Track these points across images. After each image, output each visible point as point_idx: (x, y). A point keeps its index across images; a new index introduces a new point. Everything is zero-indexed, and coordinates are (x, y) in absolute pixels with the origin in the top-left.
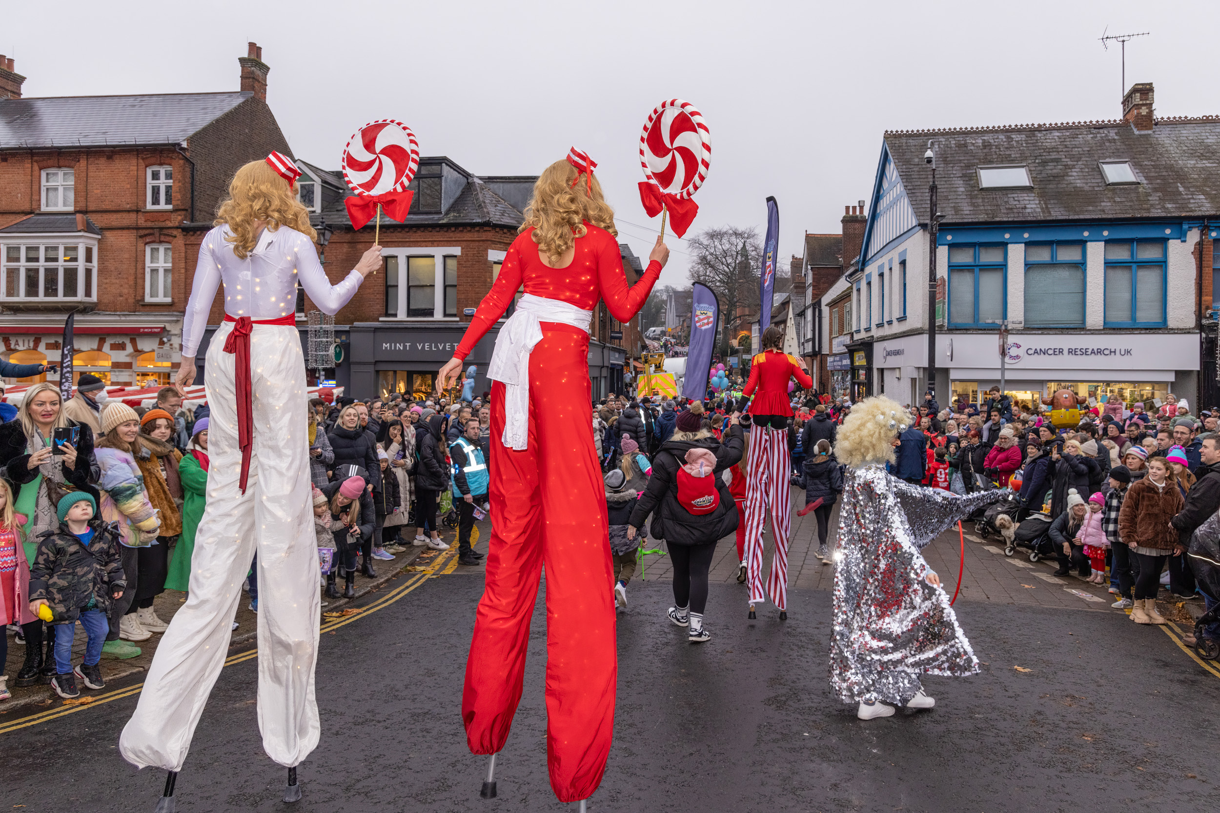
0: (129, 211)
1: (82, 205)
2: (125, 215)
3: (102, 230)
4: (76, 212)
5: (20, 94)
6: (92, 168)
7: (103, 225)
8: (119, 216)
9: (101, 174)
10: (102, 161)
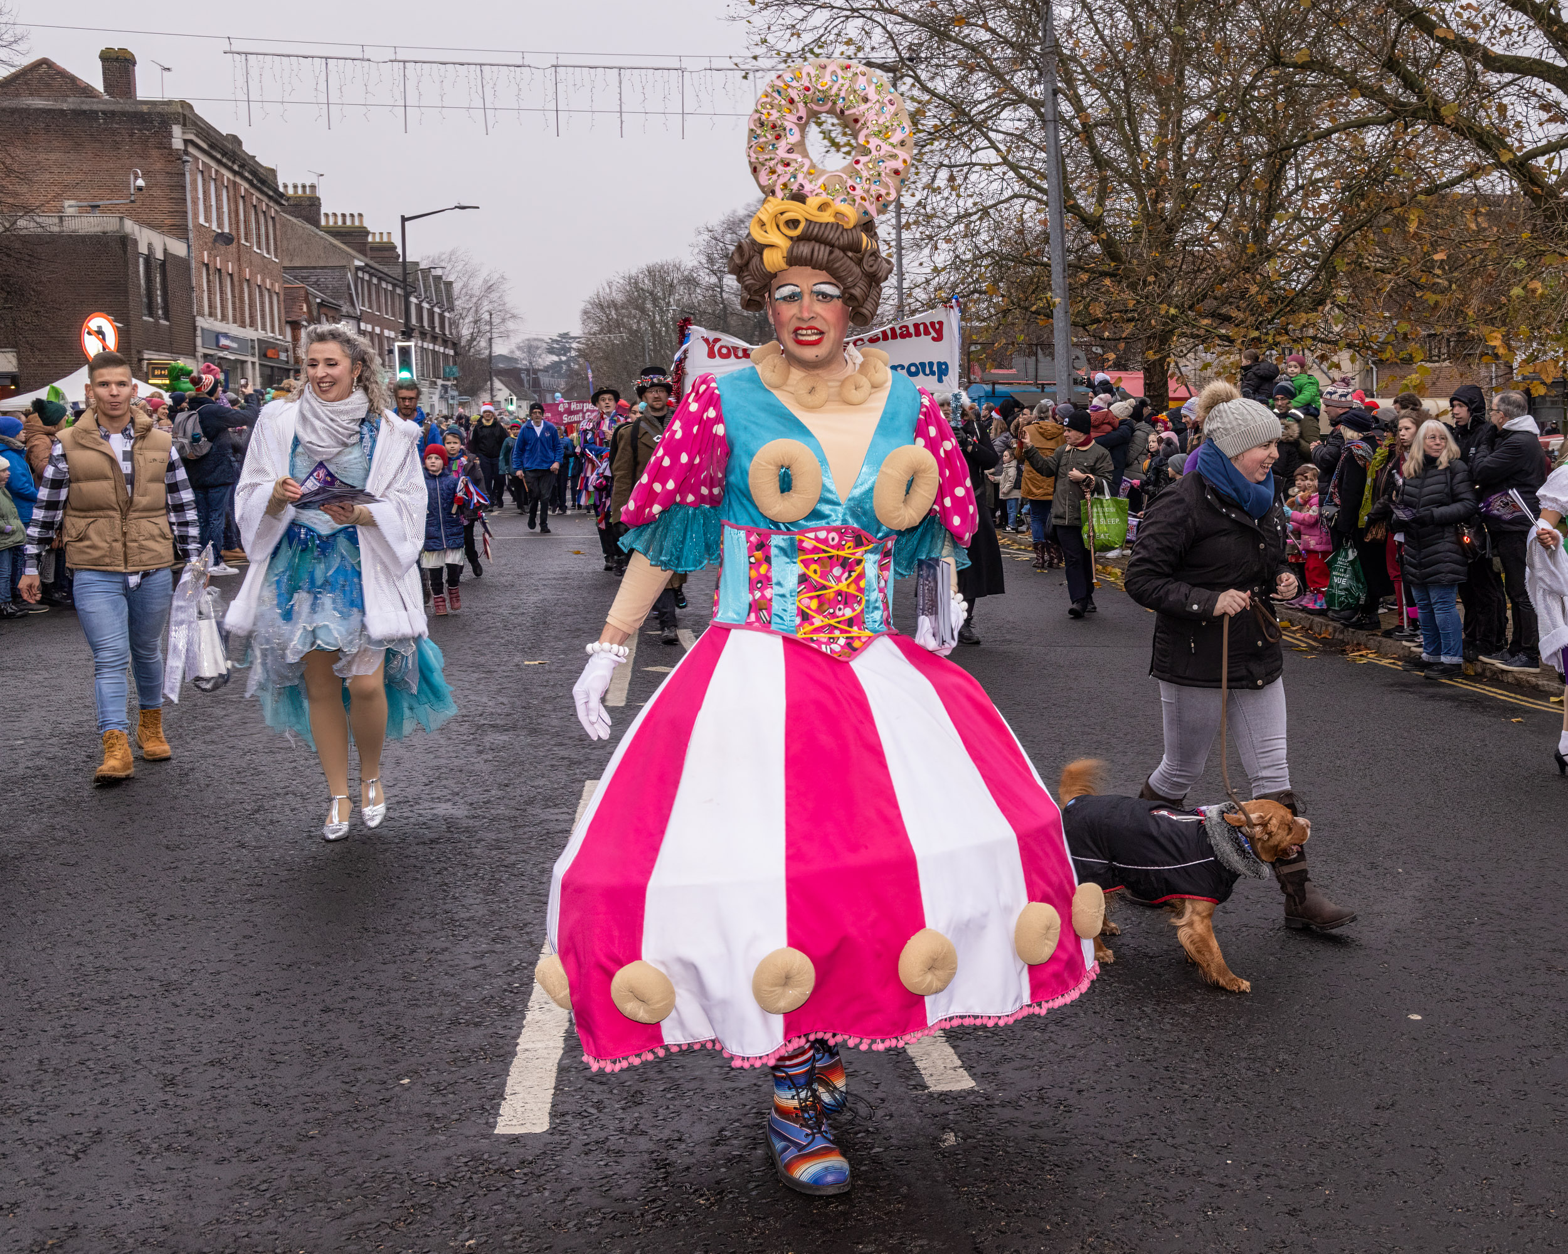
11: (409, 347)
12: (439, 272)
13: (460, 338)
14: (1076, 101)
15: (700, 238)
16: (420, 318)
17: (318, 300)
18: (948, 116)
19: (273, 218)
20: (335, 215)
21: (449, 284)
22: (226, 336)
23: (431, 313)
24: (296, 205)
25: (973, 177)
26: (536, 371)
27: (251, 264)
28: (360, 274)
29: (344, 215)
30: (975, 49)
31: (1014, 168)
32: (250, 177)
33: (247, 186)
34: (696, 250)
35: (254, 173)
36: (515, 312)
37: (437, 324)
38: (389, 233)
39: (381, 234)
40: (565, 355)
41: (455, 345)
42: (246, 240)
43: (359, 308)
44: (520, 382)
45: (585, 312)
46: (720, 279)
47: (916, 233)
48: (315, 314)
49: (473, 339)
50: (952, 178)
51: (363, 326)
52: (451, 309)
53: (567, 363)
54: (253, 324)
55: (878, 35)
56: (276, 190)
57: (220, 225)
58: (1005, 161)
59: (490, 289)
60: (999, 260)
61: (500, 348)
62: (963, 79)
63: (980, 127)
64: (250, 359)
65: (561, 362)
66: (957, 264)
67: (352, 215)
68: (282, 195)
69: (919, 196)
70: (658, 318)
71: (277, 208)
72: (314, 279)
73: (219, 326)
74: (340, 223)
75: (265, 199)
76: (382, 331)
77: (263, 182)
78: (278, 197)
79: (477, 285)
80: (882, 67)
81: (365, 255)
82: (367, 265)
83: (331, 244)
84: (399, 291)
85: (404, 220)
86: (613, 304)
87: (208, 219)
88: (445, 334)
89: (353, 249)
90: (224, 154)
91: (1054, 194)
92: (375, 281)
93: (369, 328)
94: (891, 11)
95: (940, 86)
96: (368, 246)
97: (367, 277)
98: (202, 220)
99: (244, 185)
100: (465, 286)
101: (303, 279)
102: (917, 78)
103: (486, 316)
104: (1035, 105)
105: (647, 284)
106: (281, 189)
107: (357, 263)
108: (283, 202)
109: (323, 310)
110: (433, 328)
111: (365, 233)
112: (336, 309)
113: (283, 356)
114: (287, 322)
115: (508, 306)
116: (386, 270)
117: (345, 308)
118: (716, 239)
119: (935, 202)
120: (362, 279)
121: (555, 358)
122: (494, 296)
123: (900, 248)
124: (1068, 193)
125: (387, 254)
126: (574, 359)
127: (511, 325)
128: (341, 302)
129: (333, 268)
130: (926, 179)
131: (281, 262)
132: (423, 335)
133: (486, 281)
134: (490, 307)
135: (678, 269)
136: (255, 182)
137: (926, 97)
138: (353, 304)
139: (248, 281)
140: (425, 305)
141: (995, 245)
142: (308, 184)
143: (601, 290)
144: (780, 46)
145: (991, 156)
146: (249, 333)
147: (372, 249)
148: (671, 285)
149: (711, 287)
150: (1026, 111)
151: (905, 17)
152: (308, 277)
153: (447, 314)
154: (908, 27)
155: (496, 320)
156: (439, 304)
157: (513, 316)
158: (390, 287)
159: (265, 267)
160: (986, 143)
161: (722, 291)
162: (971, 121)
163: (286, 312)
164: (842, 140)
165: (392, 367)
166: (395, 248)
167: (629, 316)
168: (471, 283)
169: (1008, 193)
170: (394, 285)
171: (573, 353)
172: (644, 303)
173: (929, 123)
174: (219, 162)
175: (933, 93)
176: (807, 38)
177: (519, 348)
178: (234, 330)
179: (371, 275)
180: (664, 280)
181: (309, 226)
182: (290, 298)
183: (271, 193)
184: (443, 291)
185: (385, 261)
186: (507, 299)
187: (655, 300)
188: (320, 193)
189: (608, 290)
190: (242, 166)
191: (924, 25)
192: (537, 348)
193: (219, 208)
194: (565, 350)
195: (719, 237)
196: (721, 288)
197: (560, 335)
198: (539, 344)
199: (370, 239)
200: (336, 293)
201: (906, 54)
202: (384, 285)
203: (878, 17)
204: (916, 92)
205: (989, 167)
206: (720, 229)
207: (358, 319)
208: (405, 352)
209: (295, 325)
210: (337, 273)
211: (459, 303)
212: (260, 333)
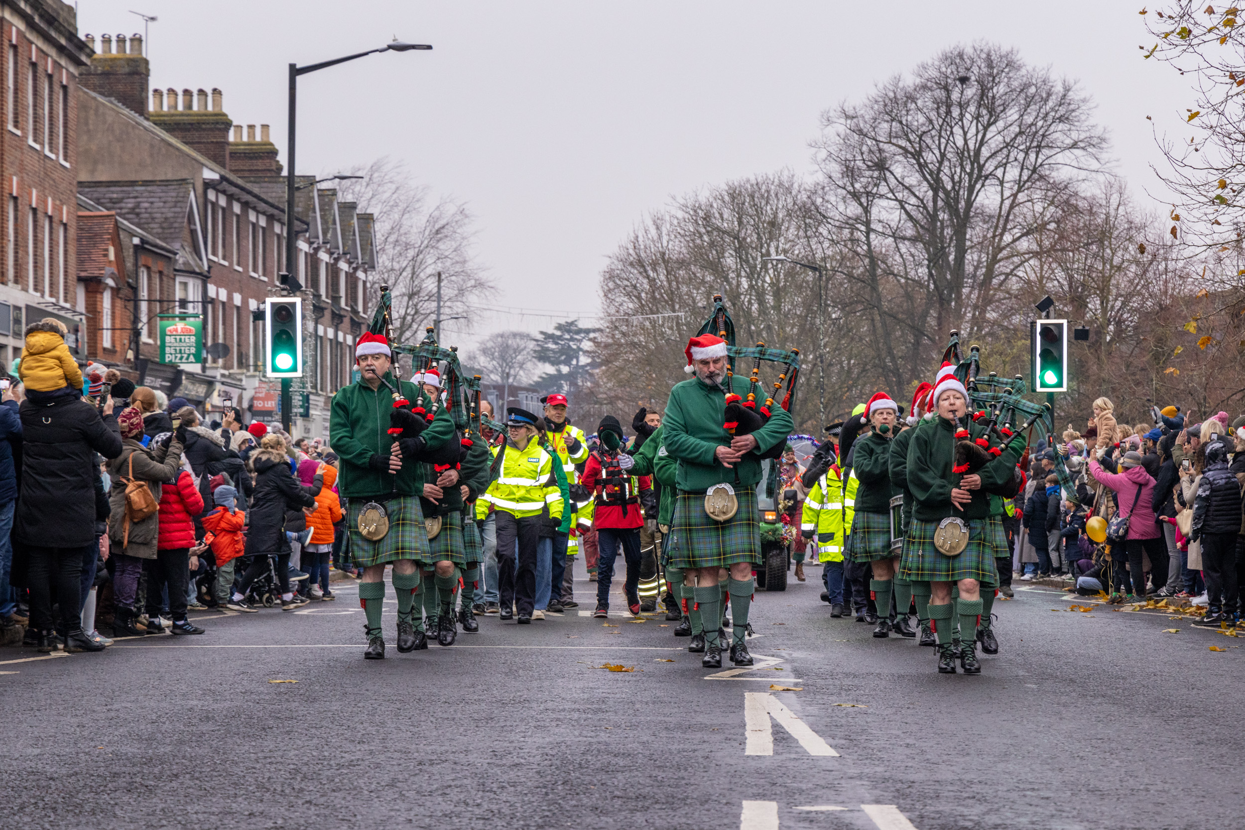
11: (293, 305)
15: (831, 131)
17: (136, 241)
19: (65, 88)
20: (171, 91)
21: (367, 219)
23: (333, 271)
24: (105, 74)
26: (514, 390)
27: (22, 169)
28: (211, 195)
29: (187, 92)
32: (28, 10)
33: (22, 26)
34: (823, 154)
36: (483, 276)
37: (342, 293)
38: (265, 127)
39: (251, 127)
40: (567, 362)
42: (16, 125)
43: (208, 257)
45: (610, 276)
46: (867, 210)
48: (129, 265)
51: (212, 290)
52: (370, 266)
53: (571, 377)
56: (72, 36)
59: (438, 233)
65: (560, 376)
67: (201, 92)
68: (82, 46)
70: (745, 284)
71: (72, 69)
72: (130, 204)
74: (180, 108)
75: (52, 52)
76: (245, 302)
77: (51, 20)
78: (75, 48)
81: (223, 166)
82: (223, 178)
83: (163, 140)
84: (277, 229)
85: (295, 72)
86: (663, 259)
88: (355, 312)
89: (199, 151)
92: (237, 208)
93: (223, 295)
96: (228, 149)
97: (223, 201)
100: (396, 228)
101: (112, 203)
103: (430, 285)
105: (728, 220)
106: (81, 36)
107: (209, 175)
108: (84, 58)
109: (142, 260)
110: (336, 299)
111: (223, 124)
112: (167, 257)
114: (80, 279)
115: (470, 266)
116: (256, 190)
117: (183, 257)
118: (860, 132)
120: (214, 205)
121: (550, 369)
122: (445, 247)
125: (259, 164)
126: (584, 371)
127: (473, 299)
128: (176, 246)
129: (166, 183)
131: (75, 170)
133: (432, 220)
134: (439, 267)
135: (789, 190)
136: (37, 19)
138: (196, 251)
139: (15, 199)
140: (324, 256)
142: (129, 35)
143: (640, 235)
146: (16, 296)
147: (233, 155)
148: (773, 224)
149: (850, 223)
152: (120, 200)
153: (361, 275)
155: (448, 292)
156: (349, 254)
157: (480, 285)
158: (263, 222)
159: (46, 176)
161: (869, 231)
163: (81, 262)
166: (274, 153)
167: (691, 280)
168: (406, 223)
170: (271, 218)
171: (584, 360)
172: (721, 254)
177: (485, 351)
179: (231, 198)
180: (759, 211)
181: (126, 111)
182: (87, 236)
183: (63, 41)
184: (356, 234)
185: (254, 174)
186: (469, 252)
187: (741, 249)
188: (148, 53)
189: (653, 232)
192: (518, 351)
194: (568, 355)
195: (866, 128)
196: (867, 223)
197: (559, 327)
198: (522, 343)
199: (231, 137)
200: (168, 229)
202: (252, 217)
206: (869, 115)
207: (205, 278)
208: (284, 314)
209: (93, 285)
210: (172, 194)
211: (383, 261)
212: (32, 298)
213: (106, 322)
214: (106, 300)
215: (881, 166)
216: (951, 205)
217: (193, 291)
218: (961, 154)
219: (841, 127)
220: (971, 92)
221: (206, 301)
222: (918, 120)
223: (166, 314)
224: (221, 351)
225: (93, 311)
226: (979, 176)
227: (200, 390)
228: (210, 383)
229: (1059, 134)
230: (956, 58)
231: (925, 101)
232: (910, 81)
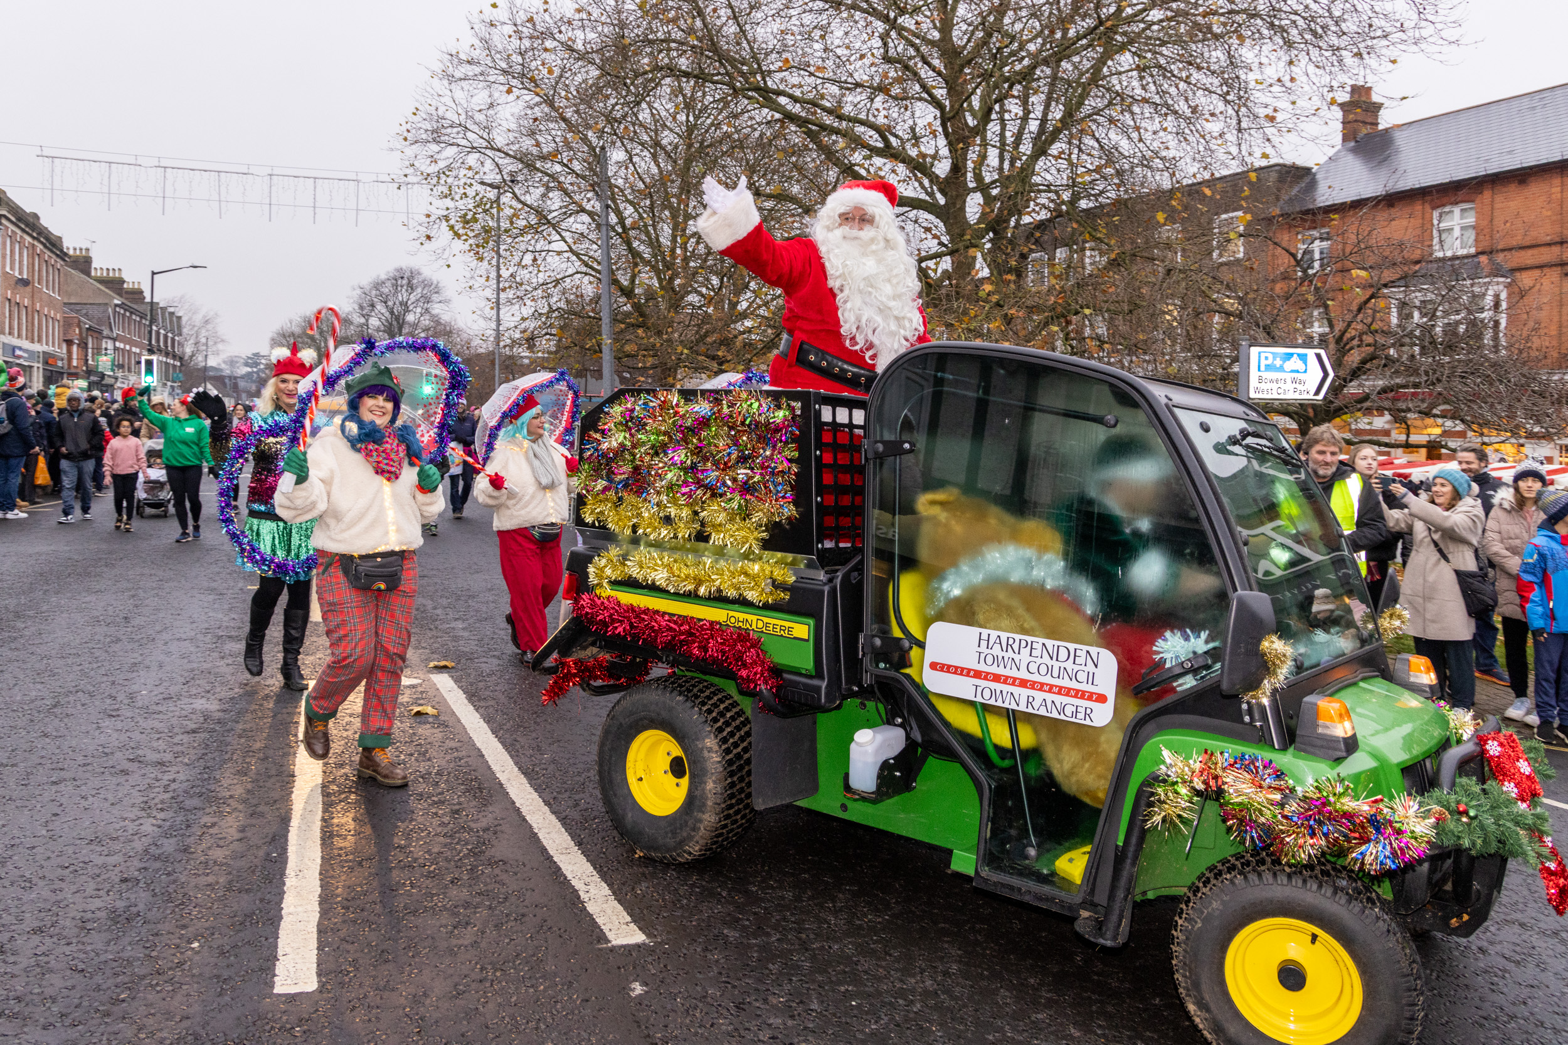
0: (1549, 245)
1: (1485, 245)
2: (1543, 250)
3: (1513, 270)
4: (1478, 254)
5: (1377, 124)
6: (1499, 198)
7: (1514, 265)
8: (1535, 251)
9: (1511, 204)
10: (1513, 187)
11: (152, 360)
12: (171, 310)
13: (184, 353)
14: (619, 213)
15: (355, 292)
16: (158, 341)
17: (87, 326)
18: (533, 220)
19: (58, 270)
20: (101, 269)
21: (179, 318)
22: (20, 348)
23: (166, 337)
24: (75, 262)
25: (549, 259)
26: (236, 377)
27: (41, 300)
28: (118, 309)
29: (107, 269)
30: (553, 177)
31: (577, 255)
32: (44, 241)
33: (42, 247)
34: (352, 301)
35: (47, 239)
36: (224, 338)
37: (170, 344)
38: (142, 283)
39: (136, 283)
40: (255, 367)
41: (181, 359)
42: (39, 284)
43: (116, 332)
44: (224, 384)
46: (367, 321)
47: (510, 294)
48: (84, 335)
49: (193, 355)
50: (535, 260)
51: (118, 344)
52: (180, 334)
54: (40, 341)
55: (489, 164)
56: (62, 251)
57: (21, 273)
58: (571, 250)
59: (207, 322)
60: (565, 314)
61: (212, 362)
62: (544, 195)
63: (554, 226)
64: (36, 365)
65: (252, 372)
66: (536, 315)
67: (113, 270)
68: (66, 254)
69: (511, 270)
71: (62, 263)
72: (84, 312)
73: (15, 342)
74: (105, 275)
75: (54, 256)
76: (133, 349)
77: (54, 245)
78: (63, 255)
79: (198, 319)
80: (491, 185)
81: (122, 297)
82: (123, 303)
83: (98, 287)
84: (144, 321)
85: (154, 273)
86: (293, 334)
87: (12, 268)
88: (174, 352)
89: (114, 292)
90: (27, 225)
91: (605, 272)
92: (128, 314)
94: (499, 150)
95: (528, 199)
96: (124, 291)
97: (122, 311)
98: (8, 269)
99: (40, 247)
100: (190, 319)
101: (77, 312)
102: (514, 193)
103: (203, 340)
104: (591, 214)
106: (65, 250)
107: (117, 302)
108: (66, 259)
109: (89, 333)
110: (167, 347)
111: (122, 281)
112: (100, 332)
113: (60, 364)
114: (64, 341)
115: (219, 334)
116: (138, 308)
117: (106, 332)
118: (365, 294)
119: (522, 274)
120: (119, 313)
121: (249, 369)
122: (209, 327)
123: (498, 303)
124: (613, 272)
125: (139, 298)
126: (262, 371)
127: (220, 346)
128: (103, 328)
129: (99, 304)
130: (517, 259)
131: (62, 299)
132: (160, 350)
133: (204, 317)
134: (207, 334)
136: (48, 244)
137: (520, 206)
138: (111, 330)
139: (38, 311)
140: (162, 332)
141: (562, 305)
142: (84, 247)
144: (423, 168)
145: (562, 246)
146: (37, 347)
147: (127, 292)
149: (361, 325)
150: (585, 218)
151: (507, 154)
152: (80, 310)
153: (177, 338)
154: (508, 160)
155: (210, 343)
156: (172, 331)
157: (223, 341)
158: (138, 319)
159: (51, 302)
160: (558, 237)
162: (549, 222)
163: (65, 335)
164: (461, 232)
165: (139, 373)
166: (141, 292)
168: (194, 318)
169: (570, 271)
170: (142, 317)
173: (522, 223)
174: (23, 230)
175: (524, 204)
176: (442, 164)
177: (224, 362)
178: (26, 344)
179: (125, 310)
181: (83, 276)
182: (67, 324)
183: (58, 253)
184: (175, 323)
185: (134, 301)
186: (219, 329)
188: (91, 254)
190: (39, 234)
191: (521, 160)
192: (237, 363)
193: (21, 262)
194: (257, 364)
196: (367, 325)
197: (253, 355)
198: (238, 360)
199: (125, 286)
200: (100, 321)
201: (508, 178)
202: (134, 317)
203: (489, 152)
204: (514, 203)
205: (559, 253)
206: (368, 288)
207: (114, 340)
208: (149, 363)
209: (69, 343)
210: (102, 308)
211: (185, 331)
212: (45, 348)
213: (75, 356)
214: (75, 348)
215: (373, 306)
216: (397, 319)
217: (110, 345)
218: (401, 304)
219: (359, 292)
220: (405, 282)
221: (116, 349)
222: (386, 290)
223: (99, 354)
224: (121, 366)
225: (69, 352)
226: (407, 310)
227: (111, 381)
228: (116, 379)
229: (435, 297)
230: (400, 270)
231: (388, 284)
232: (383, 277)
